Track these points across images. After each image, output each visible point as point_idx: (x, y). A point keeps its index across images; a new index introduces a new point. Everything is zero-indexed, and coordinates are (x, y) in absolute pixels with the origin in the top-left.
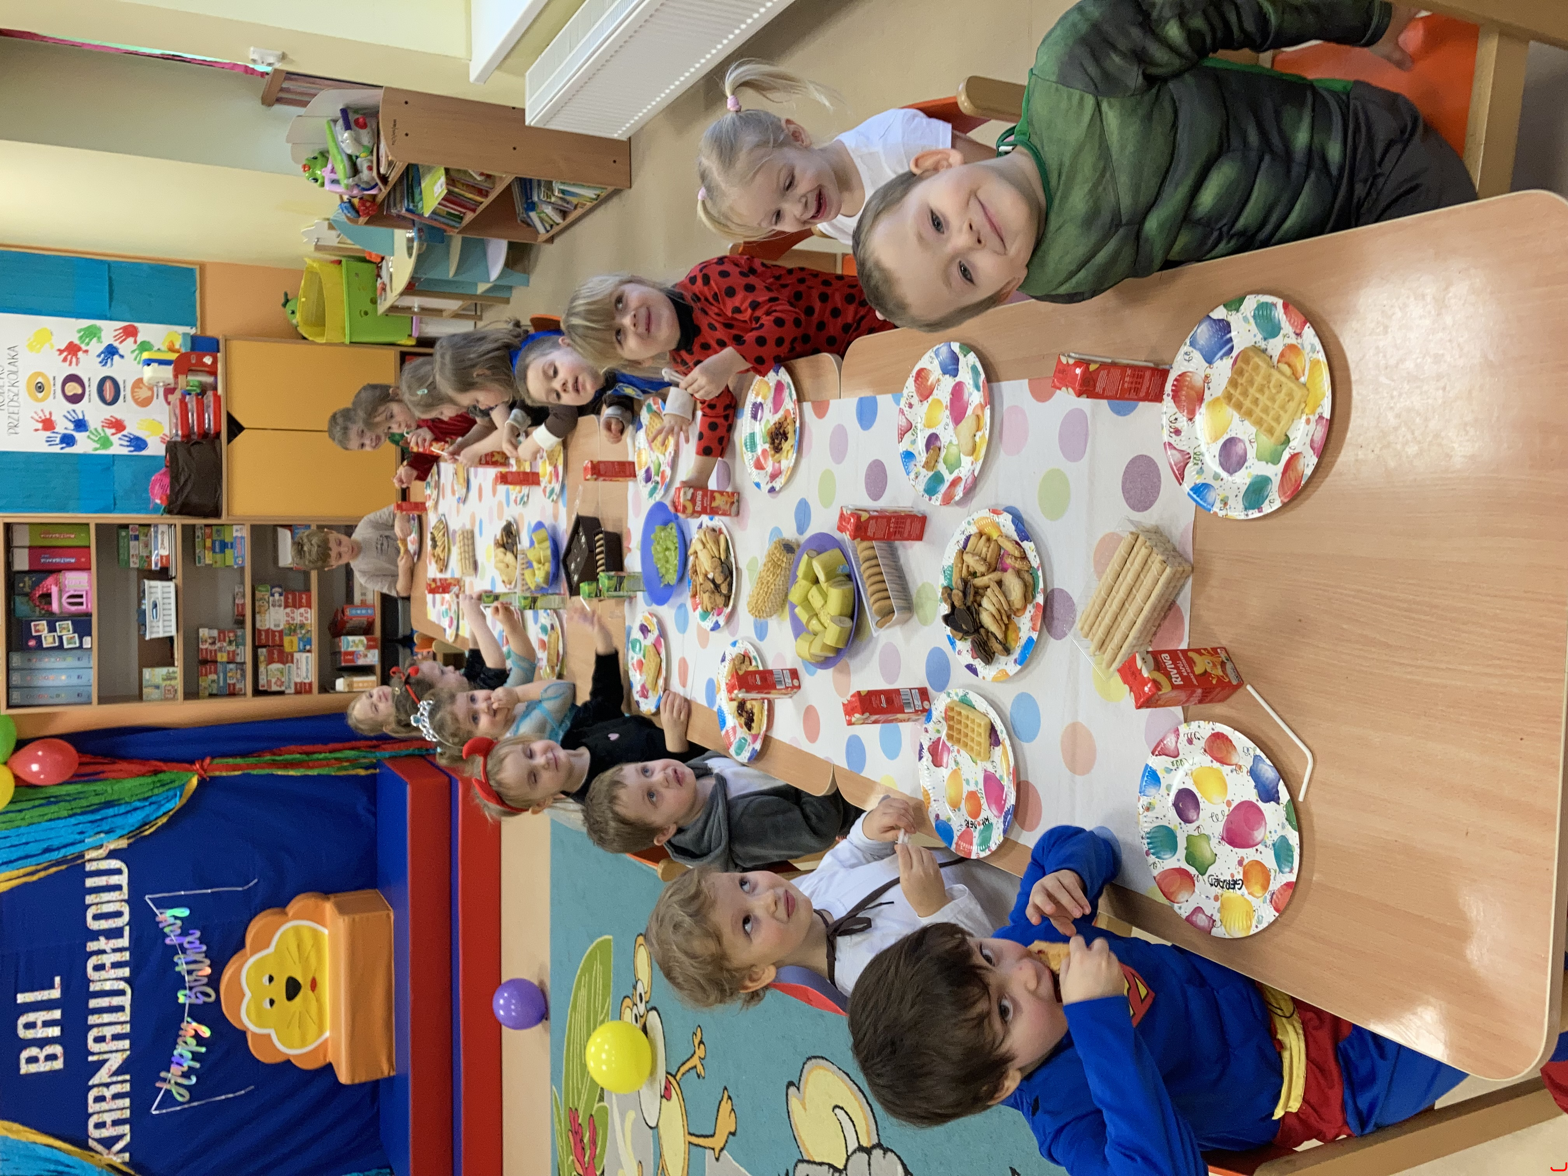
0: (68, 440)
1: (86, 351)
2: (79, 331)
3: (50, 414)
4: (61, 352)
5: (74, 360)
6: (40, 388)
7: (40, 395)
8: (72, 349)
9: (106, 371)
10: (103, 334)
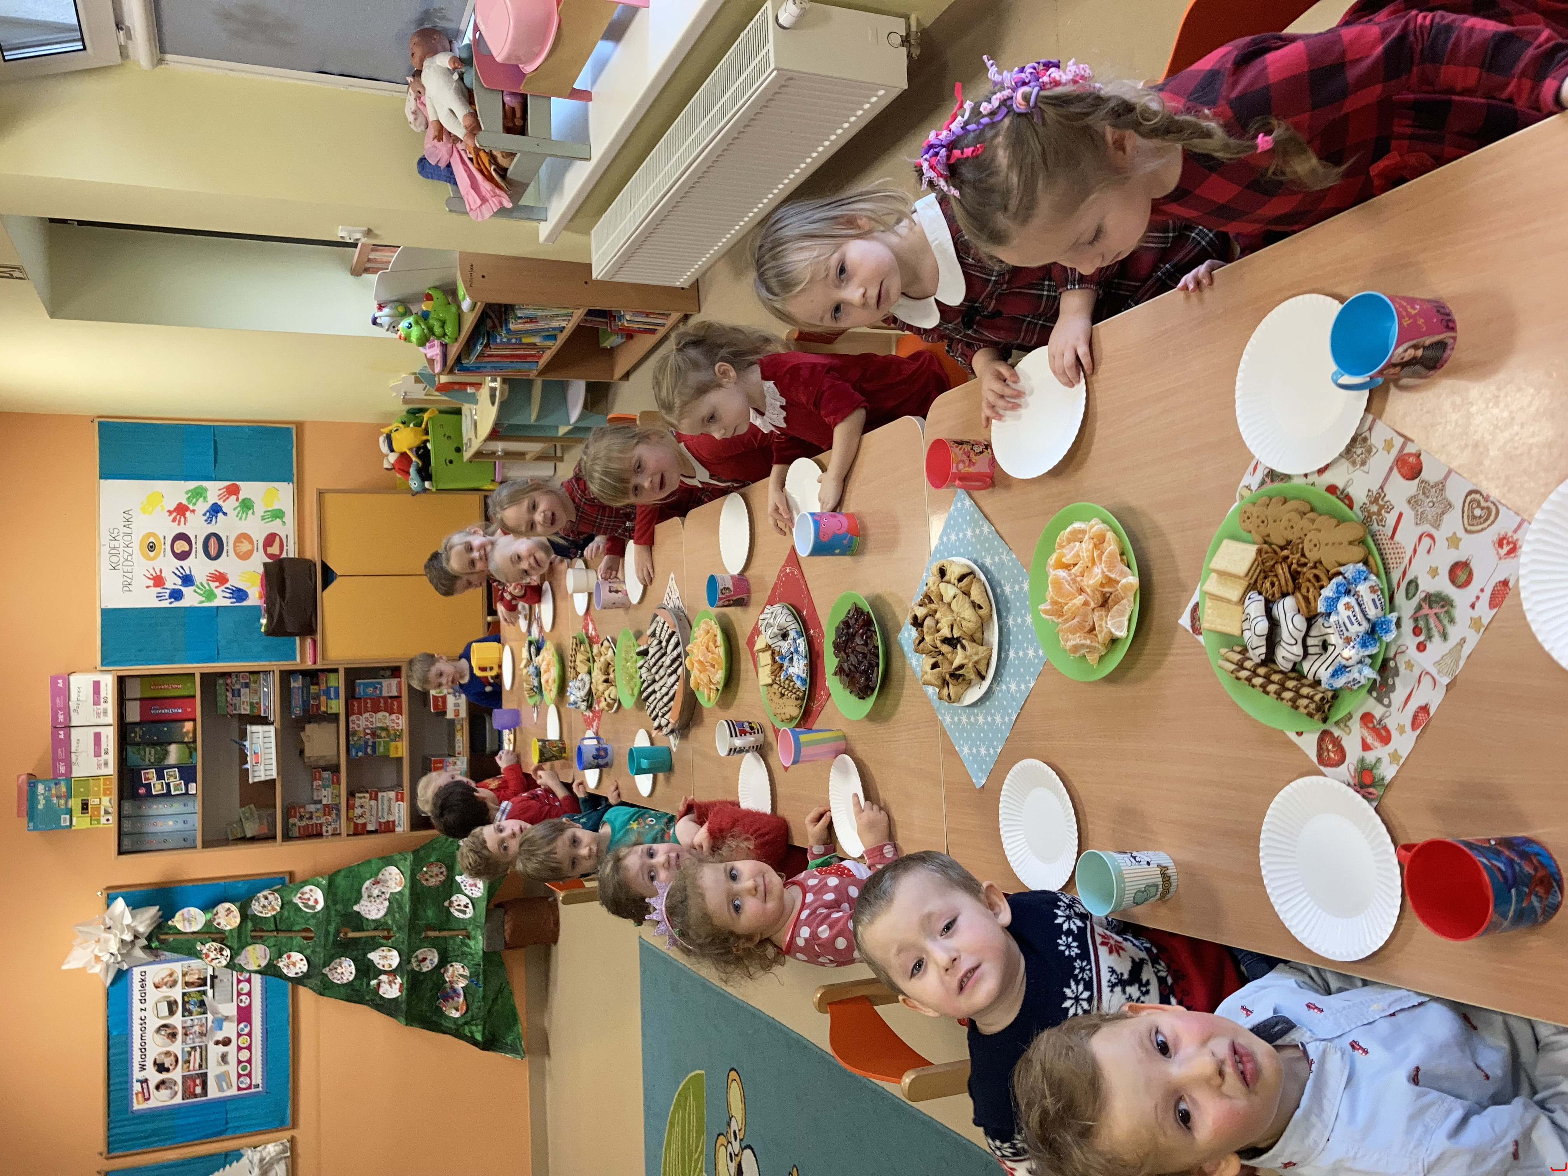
0: (176, 595)
2: (187, 493)
6: (152, 547)
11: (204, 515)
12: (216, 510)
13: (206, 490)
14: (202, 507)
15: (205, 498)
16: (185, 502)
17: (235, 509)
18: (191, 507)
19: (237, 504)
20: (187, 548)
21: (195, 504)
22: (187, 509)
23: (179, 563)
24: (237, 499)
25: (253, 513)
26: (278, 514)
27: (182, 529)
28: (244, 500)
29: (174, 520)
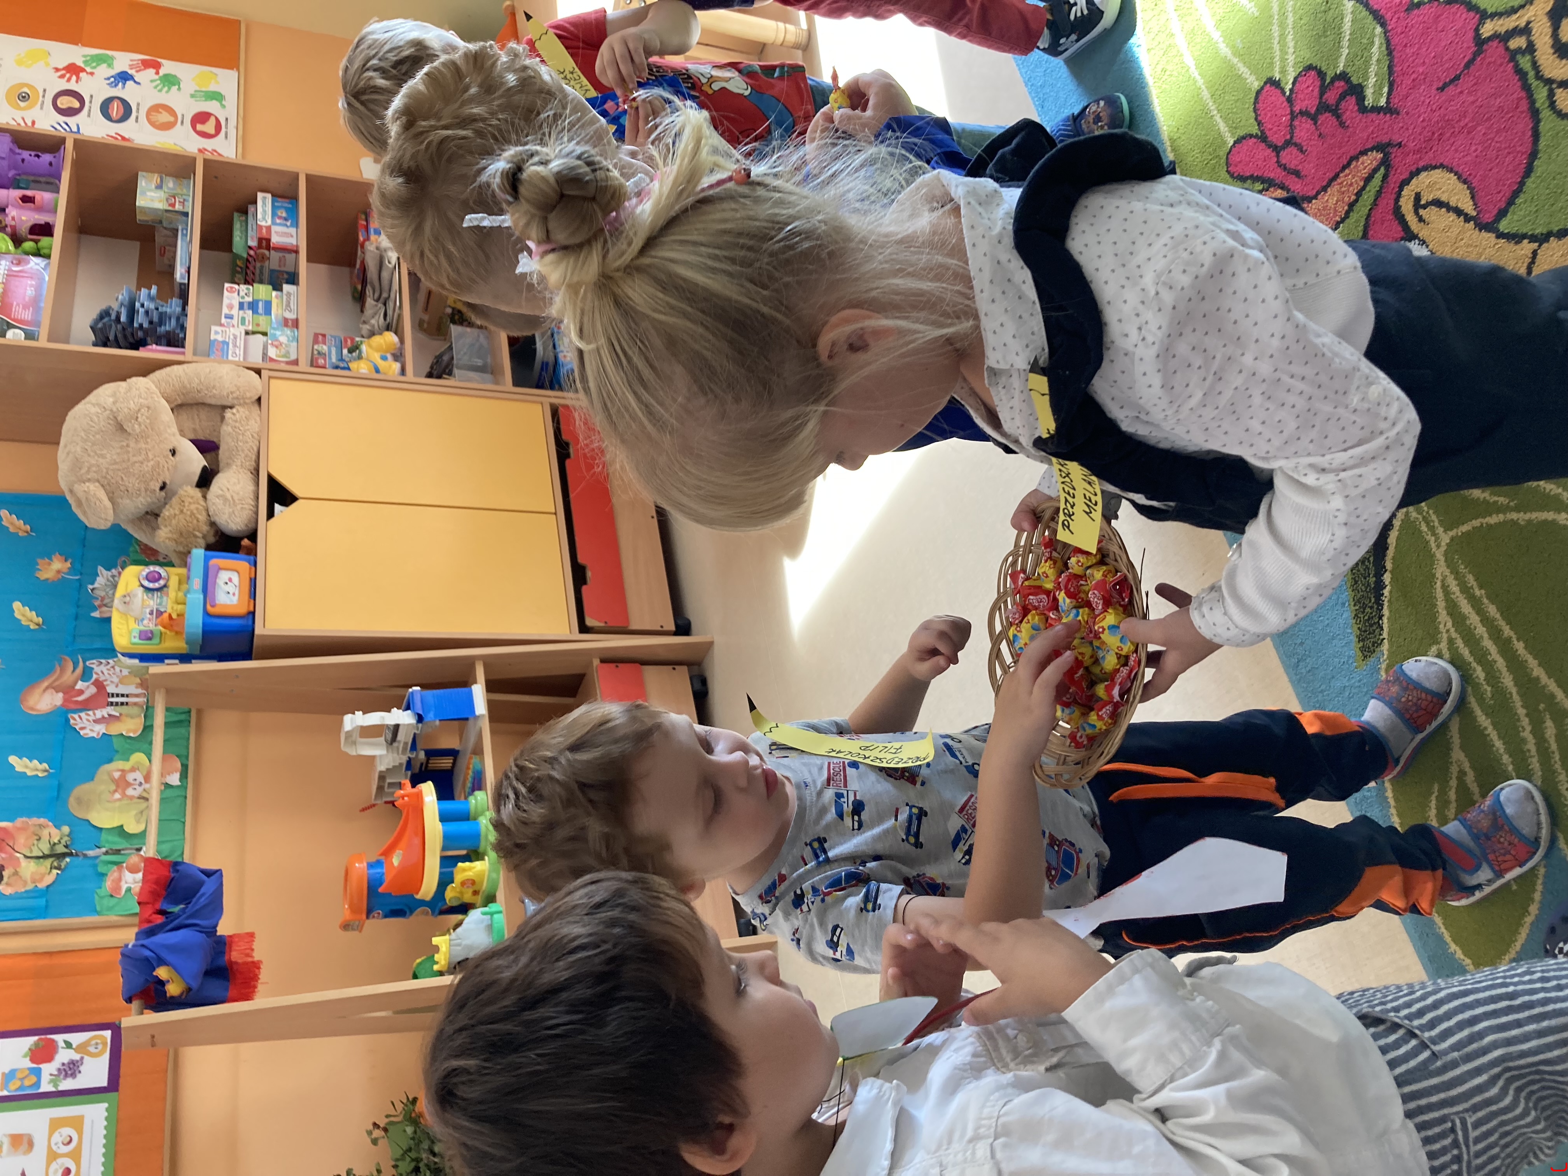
1: (92, 74)
3: (33, 123)
4: (57, 70)
5: (74, 78)
6: (24, 97)
7: (22, 104)
8: (73, 70)
9: (117, 92)
11: (108, 79)
12: (124, 77)
13: (112, 58)
14: (104, 71)
15: (110, 66)
16: (80, 63)
17: (152, 81)
18: (88, 69)
19: (157, 77)
20: (77, 105)
21: (95, 67)
22: (83, 70)
23: (62, 119)
24: (157, 73)
25: (179, 89)
26: (217, 97)
27: (72, 86)
28: (166, 76)
29: (62, 76)
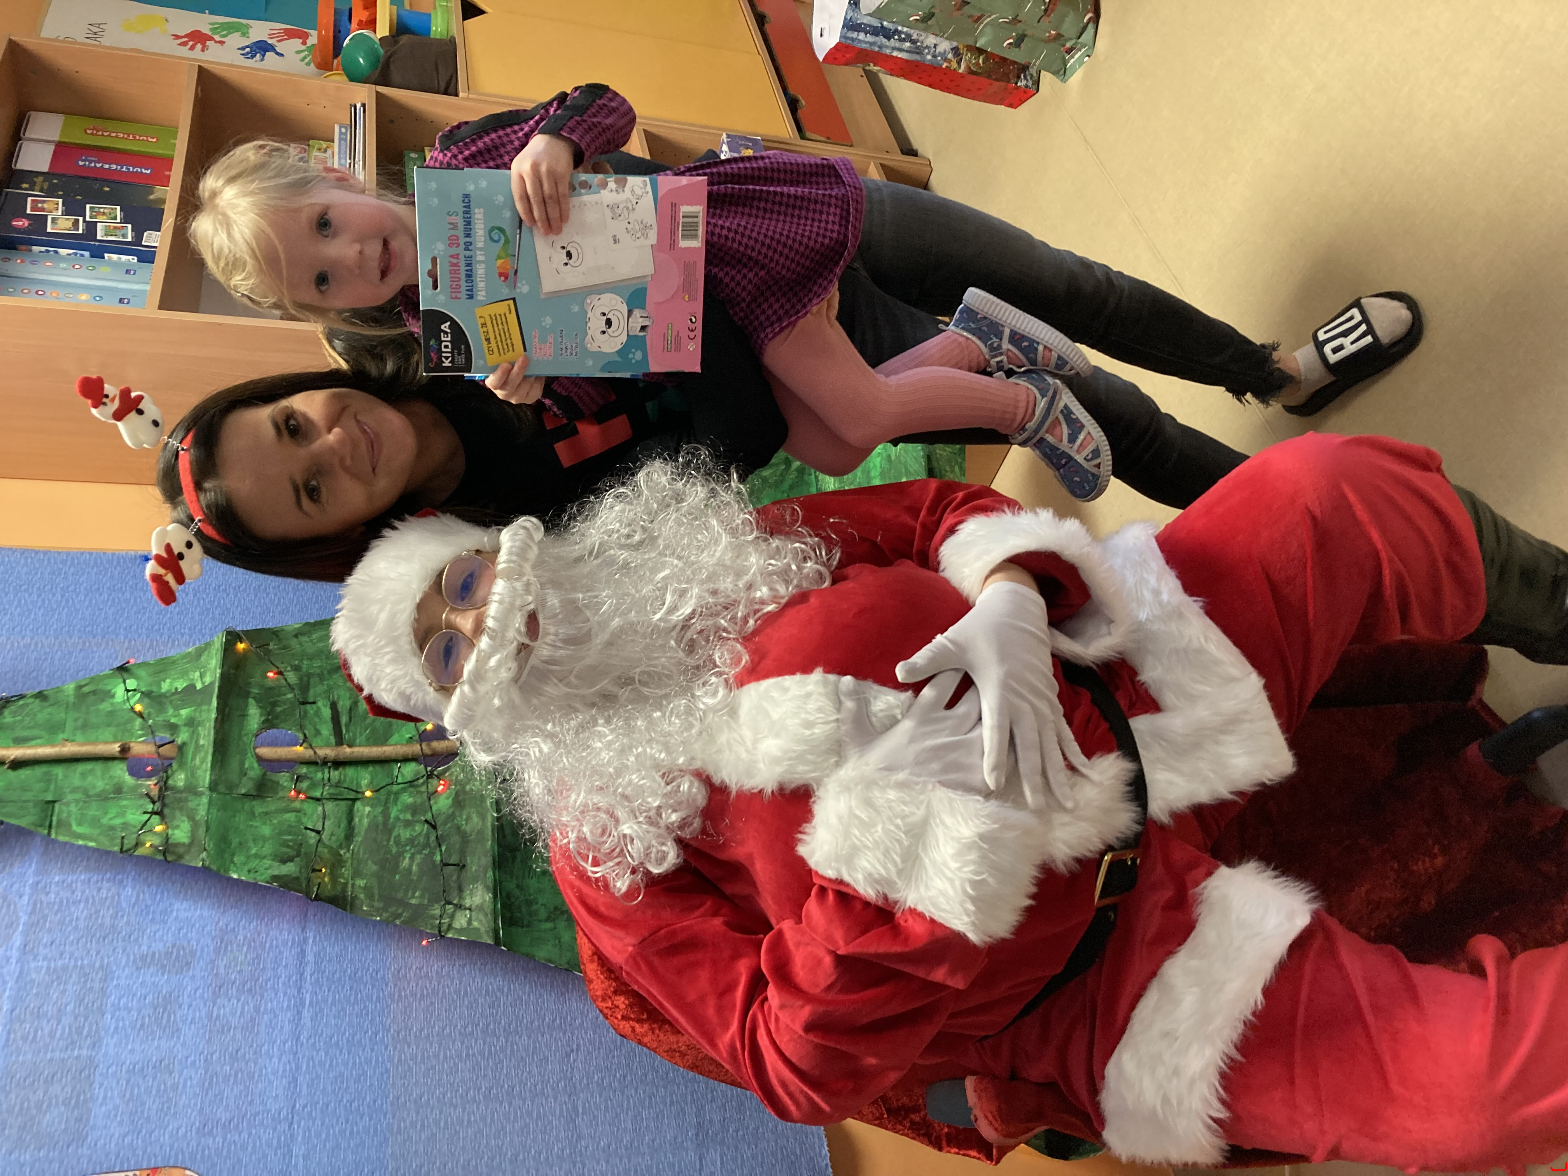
10: (251, 31)
